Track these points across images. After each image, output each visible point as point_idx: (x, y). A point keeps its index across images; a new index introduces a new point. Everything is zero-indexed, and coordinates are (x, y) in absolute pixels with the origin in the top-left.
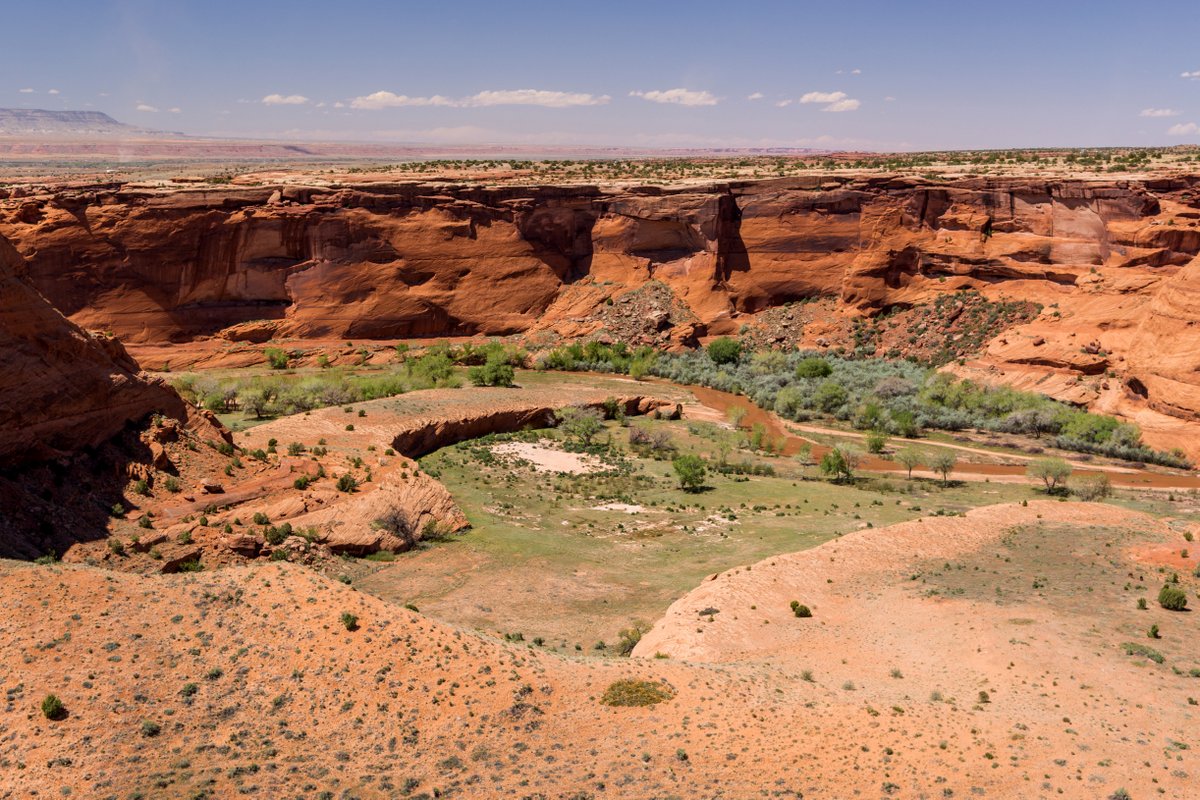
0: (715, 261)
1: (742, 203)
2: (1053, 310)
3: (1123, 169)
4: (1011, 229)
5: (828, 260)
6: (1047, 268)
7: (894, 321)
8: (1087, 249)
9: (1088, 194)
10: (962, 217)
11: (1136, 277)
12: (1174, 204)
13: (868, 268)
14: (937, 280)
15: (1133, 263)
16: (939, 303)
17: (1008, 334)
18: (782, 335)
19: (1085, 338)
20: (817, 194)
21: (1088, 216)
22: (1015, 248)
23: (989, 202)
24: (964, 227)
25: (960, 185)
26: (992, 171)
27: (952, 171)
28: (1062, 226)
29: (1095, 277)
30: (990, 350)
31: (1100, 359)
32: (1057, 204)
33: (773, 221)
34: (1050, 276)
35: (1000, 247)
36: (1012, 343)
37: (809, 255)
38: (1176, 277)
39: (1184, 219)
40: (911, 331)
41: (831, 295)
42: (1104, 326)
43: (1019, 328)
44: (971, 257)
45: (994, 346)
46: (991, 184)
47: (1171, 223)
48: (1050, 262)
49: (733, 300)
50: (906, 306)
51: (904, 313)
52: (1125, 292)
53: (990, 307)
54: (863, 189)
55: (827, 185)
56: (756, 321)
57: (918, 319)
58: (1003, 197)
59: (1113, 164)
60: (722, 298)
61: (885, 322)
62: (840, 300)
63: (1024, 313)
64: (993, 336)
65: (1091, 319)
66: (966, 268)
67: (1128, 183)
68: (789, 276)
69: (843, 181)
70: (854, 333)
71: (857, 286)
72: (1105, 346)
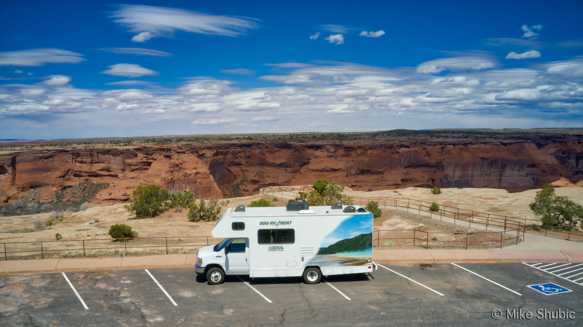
0: (12, 176)
1: (18, 158)
2: (113, 185)
3: (126, 145)
4: (98, 163)
5: (46, 174)
6: (109, 173)
7: (67, 191)
8: (120, 167)
9: (119, 152)
10: (84, 160)
11: (133, 174)
12: (141, 154)
13: (58, 176)
14: (78, 178)
15: (133, 171)
16: (80, 185)
17: (101, 192)
18: (34, 198)
19: (123, 192)
20: (41, 155)
21: (119, 158)
22: (100, 168)
23: (91, 155)
24: (85, 163)
25: (82, 151)
26: (91, 146)
27: (80, 147)
28: (112, 161)
29: (123, 175)
30: (97, 197)
31: (127, 197)
32: (110, 156)
33: (28, 163)
34: (110, 175)
35: (96, 168)
36: (103, 195)
37: (40, 173)
38: (145, 174)
39: (144, 158)
40: (72, 194)
41: (48, 185)
42: (127, 188)
43: (104, 190)
44: (88, 171)
45: (98, 196)
46: (91, 150)
47: (141, 159)
48: (110, 171)
49: (18, 188)
50: (70, 187)
51: (70, 189)
52: (131, 179)
53: (94, 185)
54: (54, 153)
55: (44, 152)
56: (26, 194)
57: (74, 190)
58: (95, 154)
59: (123, 144)
60: (15, 188)
61: (65, 192)
62: (50, 186)
63: (105, 186)
64: (97, 193)
65: (123, 186)
66: (86, 174)
67: (129, 149)
68: (35, 180)
69: (49, 151)
70: (56, 195)
71: (55, 181)
72: (128, 194)
